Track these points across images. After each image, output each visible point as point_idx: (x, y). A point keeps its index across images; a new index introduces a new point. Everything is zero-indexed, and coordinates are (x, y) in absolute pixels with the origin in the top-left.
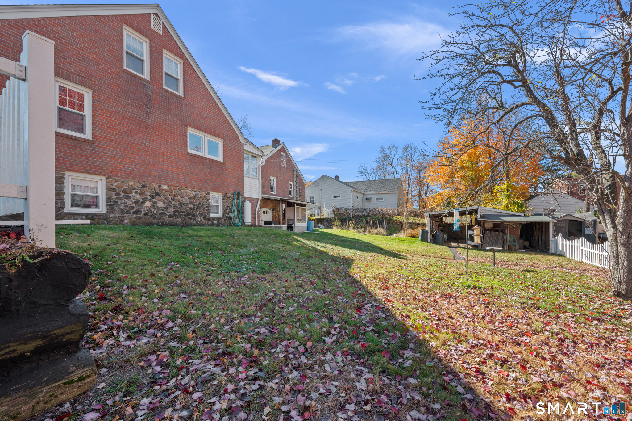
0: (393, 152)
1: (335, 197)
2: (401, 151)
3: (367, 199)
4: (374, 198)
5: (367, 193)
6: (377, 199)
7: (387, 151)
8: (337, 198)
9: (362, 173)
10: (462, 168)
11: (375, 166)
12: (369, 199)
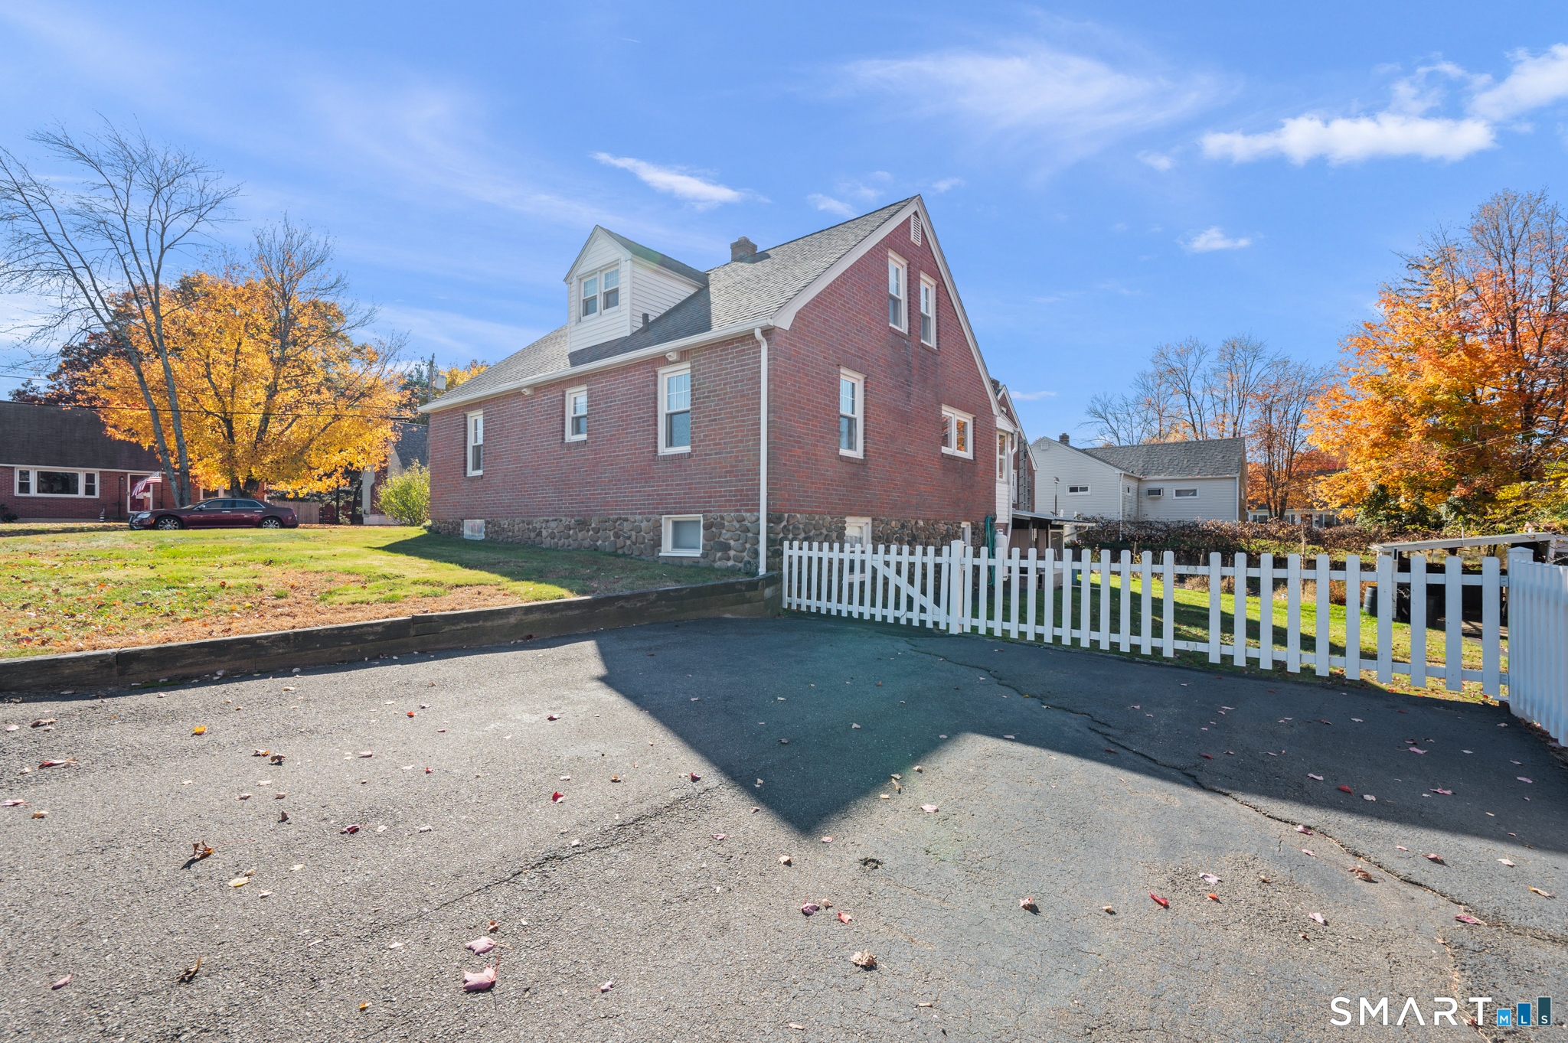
0: (1192, 359)
1: (1073, 489)
2: (1214, 355)
3: (1151, 492)
4: (1169, 490)
5: (1151, 477)
6: (1178, 493)
7: (1173, 357)
8: (1079, 493)
9: (1095, 413)
10: (1429, 407)
11: (1131, 394)
12: (1158, 492)
